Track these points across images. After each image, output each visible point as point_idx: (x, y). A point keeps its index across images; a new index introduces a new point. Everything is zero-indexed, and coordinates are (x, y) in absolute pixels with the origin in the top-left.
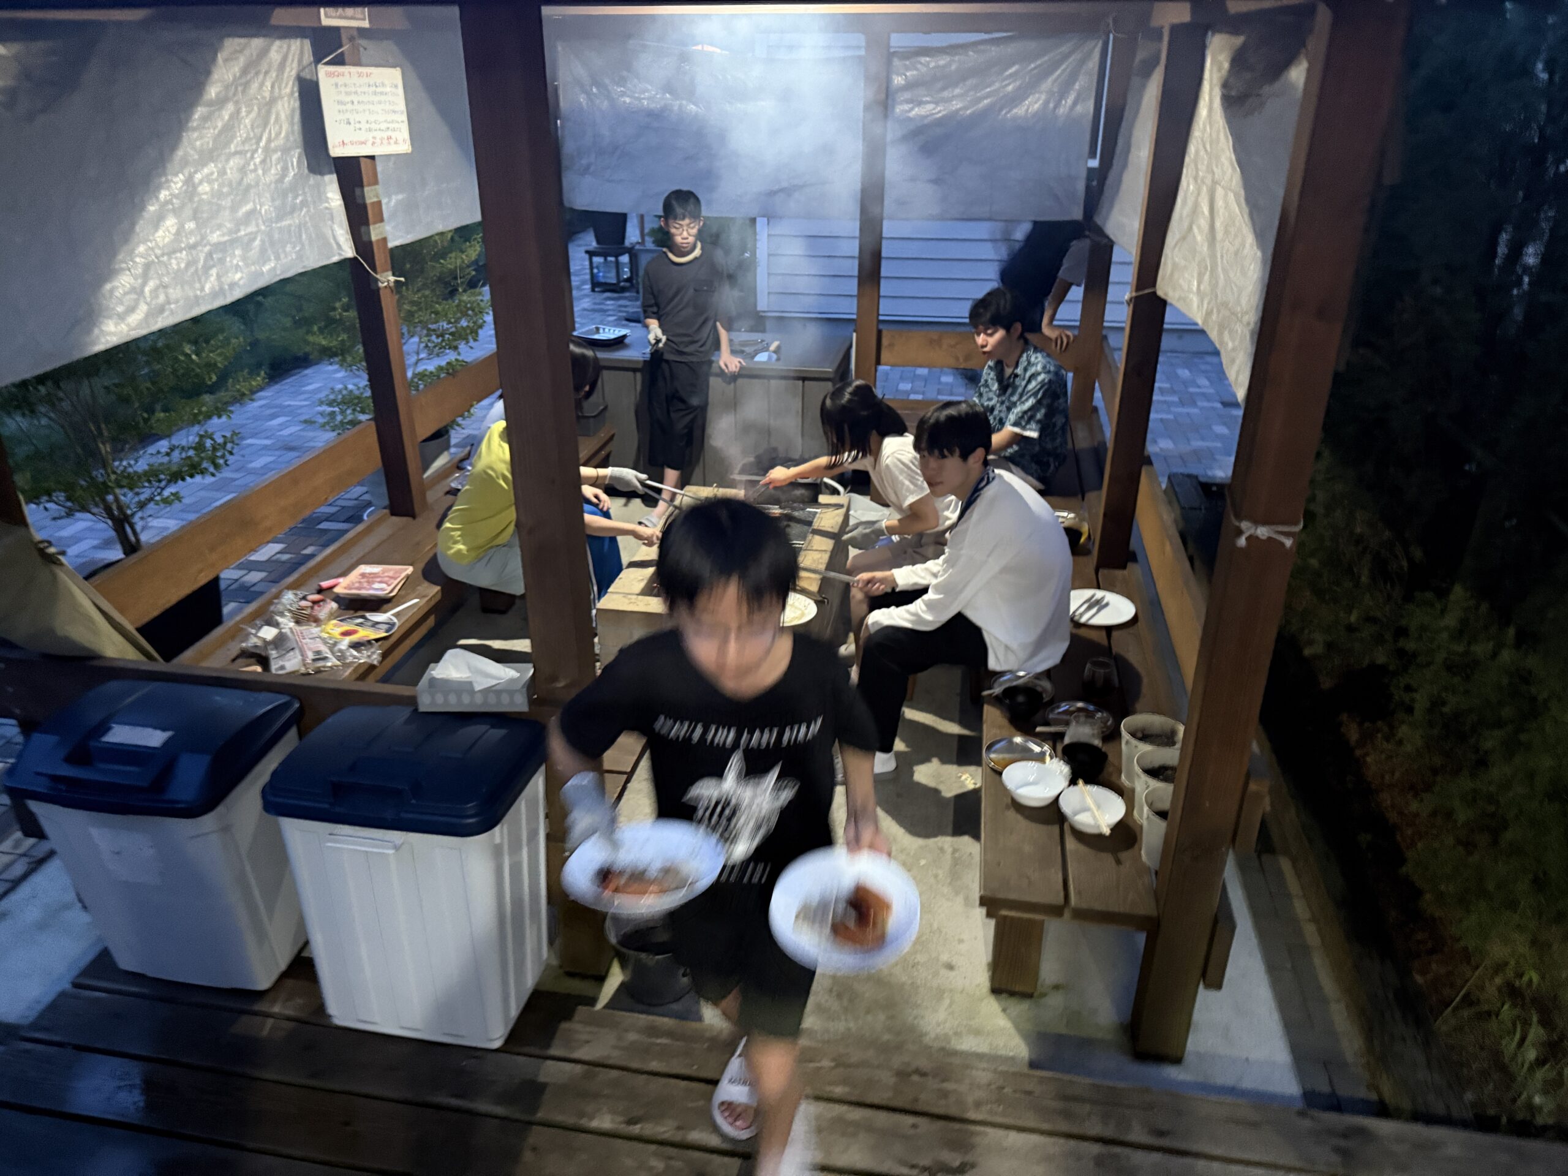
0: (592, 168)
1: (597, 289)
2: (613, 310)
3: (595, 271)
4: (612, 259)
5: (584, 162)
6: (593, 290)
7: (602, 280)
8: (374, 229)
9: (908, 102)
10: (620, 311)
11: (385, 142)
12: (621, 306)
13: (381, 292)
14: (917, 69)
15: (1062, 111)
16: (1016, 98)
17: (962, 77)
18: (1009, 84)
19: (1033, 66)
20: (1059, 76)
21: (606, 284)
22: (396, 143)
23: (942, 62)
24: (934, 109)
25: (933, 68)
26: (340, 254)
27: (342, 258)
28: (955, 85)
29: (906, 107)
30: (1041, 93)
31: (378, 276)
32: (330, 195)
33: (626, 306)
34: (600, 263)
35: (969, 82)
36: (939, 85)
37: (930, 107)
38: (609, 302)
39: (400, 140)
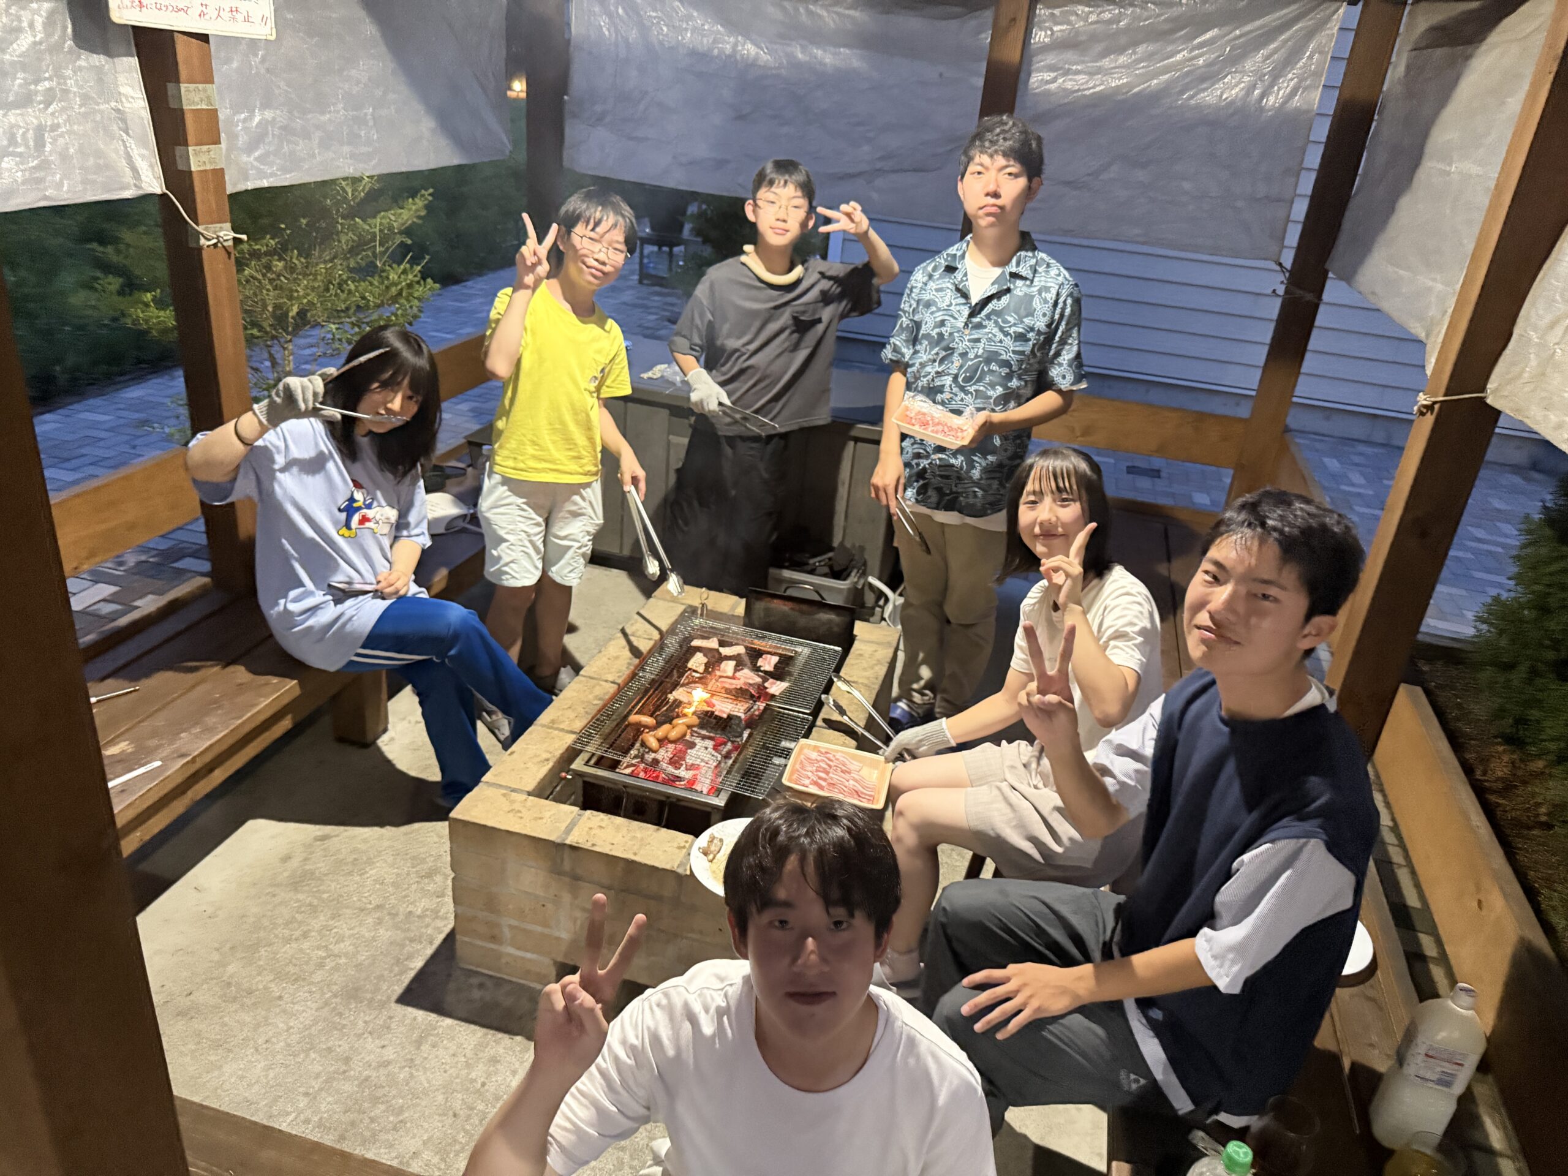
0: (608, 119)
1: (645, 282)
2: (658, 307)
3: (646, 261)
4: (665, 249)
5: (598, 108)
6: (640, 282)
7: (653, 272)
8: (196, 154)
9: (1051, 68)
10: (665, 310)
11: (226, 15)
12: (666, 304)
13: (205, 255)
14: (1069, 23)
15: (1271, 101)
16: (1209, 76)
17: (1133, 38)
18: (1201, 55)
19: (1238, 32)
20: (1275, 51)
21: (655, 276)
22: (247, 20)
23: (1107, 16)
24: (1087, 82)
25: (1092, 23)
26: (139, 188)
27: (141, 192)
28: (1121, 50)
29: (1048, 76)
30: (1244, 72)
31: (200, 229)
32: (123, 90)
33: (672, 305)
34: (652, 252)
35: (1141, 49)
36: (1099, 48)
37: (1082, 78)
38: (656, 298)
39: (256, 17)
